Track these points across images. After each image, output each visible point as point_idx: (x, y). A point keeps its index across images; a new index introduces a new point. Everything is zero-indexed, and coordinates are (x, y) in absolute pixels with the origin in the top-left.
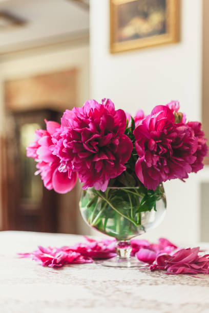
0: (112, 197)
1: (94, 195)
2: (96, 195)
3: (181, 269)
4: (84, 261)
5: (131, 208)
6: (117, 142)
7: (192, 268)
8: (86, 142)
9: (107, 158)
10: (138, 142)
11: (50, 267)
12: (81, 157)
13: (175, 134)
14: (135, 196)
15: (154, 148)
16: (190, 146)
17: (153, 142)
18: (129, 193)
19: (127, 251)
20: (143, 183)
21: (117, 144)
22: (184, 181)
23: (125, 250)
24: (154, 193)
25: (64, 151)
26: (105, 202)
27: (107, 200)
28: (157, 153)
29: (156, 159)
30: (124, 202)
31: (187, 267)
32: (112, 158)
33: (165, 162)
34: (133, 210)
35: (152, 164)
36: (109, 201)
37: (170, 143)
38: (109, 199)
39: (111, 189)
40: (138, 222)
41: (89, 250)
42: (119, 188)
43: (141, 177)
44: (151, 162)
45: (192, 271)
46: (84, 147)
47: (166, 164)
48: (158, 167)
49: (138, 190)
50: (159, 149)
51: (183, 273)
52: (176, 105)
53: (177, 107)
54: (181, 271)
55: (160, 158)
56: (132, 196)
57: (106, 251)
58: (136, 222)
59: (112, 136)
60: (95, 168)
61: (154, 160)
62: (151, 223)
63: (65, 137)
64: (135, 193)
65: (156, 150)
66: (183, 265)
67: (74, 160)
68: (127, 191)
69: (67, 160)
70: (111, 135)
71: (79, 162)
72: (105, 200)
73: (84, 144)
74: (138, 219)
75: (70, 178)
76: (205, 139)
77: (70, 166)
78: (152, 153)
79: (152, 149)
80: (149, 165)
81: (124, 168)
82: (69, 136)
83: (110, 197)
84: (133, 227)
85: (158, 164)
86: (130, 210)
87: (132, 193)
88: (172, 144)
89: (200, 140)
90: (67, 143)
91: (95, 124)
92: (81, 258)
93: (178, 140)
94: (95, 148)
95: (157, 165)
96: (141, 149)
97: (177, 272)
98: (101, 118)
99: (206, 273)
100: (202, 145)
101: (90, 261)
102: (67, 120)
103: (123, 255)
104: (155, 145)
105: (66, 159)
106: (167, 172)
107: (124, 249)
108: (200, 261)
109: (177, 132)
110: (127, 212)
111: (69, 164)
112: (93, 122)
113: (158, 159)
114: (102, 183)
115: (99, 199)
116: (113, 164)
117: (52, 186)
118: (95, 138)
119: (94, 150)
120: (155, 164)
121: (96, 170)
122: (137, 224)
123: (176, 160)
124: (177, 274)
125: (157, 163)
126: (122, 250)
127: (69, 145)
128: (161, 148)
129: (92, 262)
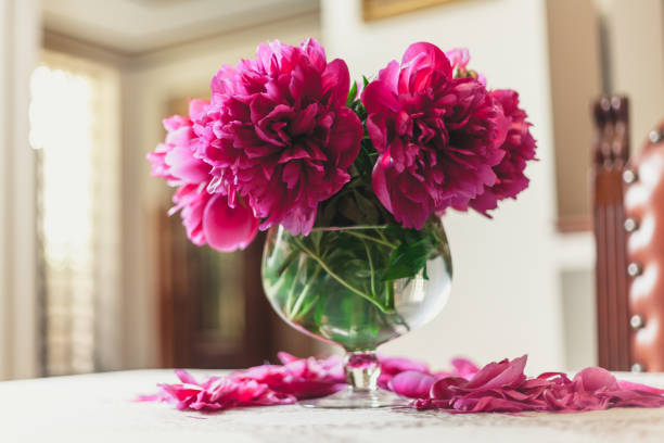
0: (330, 252)
1: (292, 248)
2: (295, 248)
3: (484, 400)
4: (276, 400)
5: (372, 273)
6: (329, 120)
7: (510, 398)
8: (259, 122)
9: (308, 156)
10: (371, 118)
11: (194, 410)
12: (250, 156)
13: (451, 98)
14: (380, 248)
15: (408, 128)
16: (488, 125)
17: (405, 117)
18: (366, 240)
19: (369, 372)
20: (390, 209)
21: (329, 125)
22: (490, 217)
23: (365, 372)
24: (421, 239)
25: (215, 145)
26: (315, 262)
27: (318, 260)
28: (414, 140)
29: (413, 152)
30: (357, 262)
31: (498, 396)
32: (318, 157)
33: (433, 157)
34: (376, 278)
35: (405, 164)
36: (324, 261)
37: (442, 116)
38: (324, 256)
39: (326, 233)
40: (387, 304)
41: (288, 379)
42: (342, 229)
43: (386, 199)
44: (402, 160)
45: (510, 405)
46: (257, 136)
47: (434, 163)
48: (420, 171)
49: (385, 231)
50: (417, 131)
51: (487, 409)
52: (462, 56)
53: (464, 60)
54: (483, 406)
55: (421, 150)
56: (374, 247)
57: (327, 381)
58: (383, 304)
59: (316, 110)
60: (284, 180)
61: (407, 153)
62: (417, 306)
63: (217, 116)
64: (378, 241)
65: (411, 133)
66: (489, 393)
67: (237, 163)
68: (361, 236)
69: (224, 166)
70: (314, 108)
71: (248, 166)
72: (314, 257)
73: (256, 128)
74: (387, 297)
75: (232, 206)
76: (529, 124)
77: (231, 179)
78: (404, 139)
79: (404, 131)
80: (400, 168)
81: (345, 178)
82: (226, 113)
83: (326, 252)
84: (378, 317)
85: (419, 164)
86: (369, 278)
87: (371, 241)
88: (446, 118)
89: (517, 126)
90: (221, 128)
91: (280, 84)
92: (270, 396)
93: (459, 110)
94: (280, 135)
95: (416, 167)
96: (379, 132)
97: (477, 408)
98: (293, 72)
99: (541, 409)
100: (522, 137)
101: (288, 400)
102: (222, 82)
103: (360, 383)
104: (408, 123)
105: (221, 164)
106: (439, 182)
107: (361, 369)
108: (529, 386)
109: (457, 93)
110: (364, 284)
111: (228, 175)
112: (276, 82)
113: (416, 152)
114: (304, 218)
115: (302, 259)
116: (320, 168)
117: (204, 238)
118: (280, 113)
119: (280, 140)
120: (410, 163)
121: (286, 184)
122: (387, 308)
123: (457, 153)
124: (475, 412)
125: (416, 161)
126: (357, 372)
127: (227, 131)
128: (422, 127)
129: (292, 403)
